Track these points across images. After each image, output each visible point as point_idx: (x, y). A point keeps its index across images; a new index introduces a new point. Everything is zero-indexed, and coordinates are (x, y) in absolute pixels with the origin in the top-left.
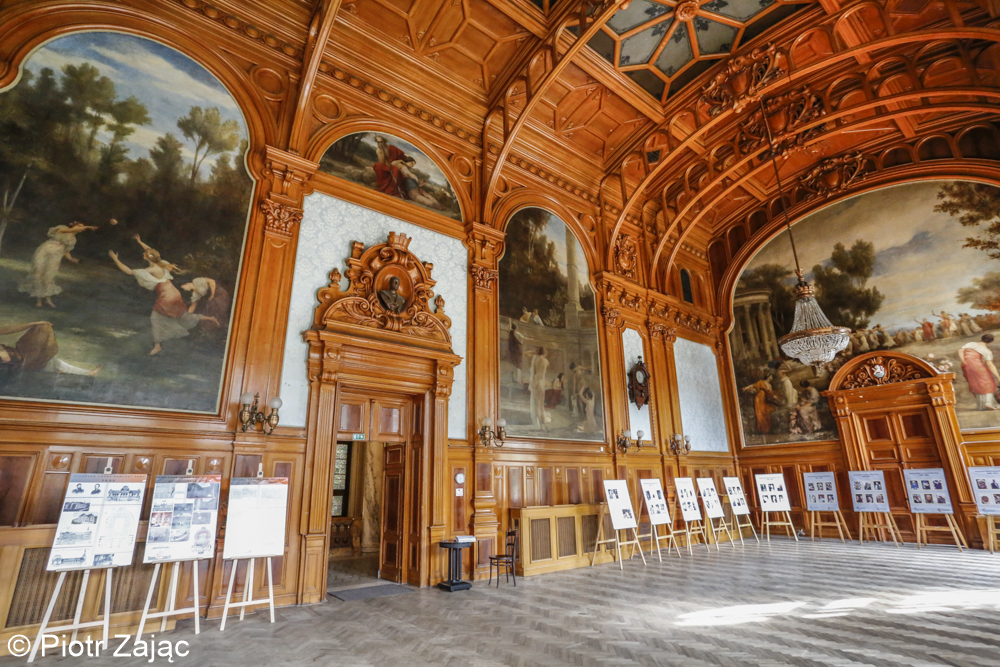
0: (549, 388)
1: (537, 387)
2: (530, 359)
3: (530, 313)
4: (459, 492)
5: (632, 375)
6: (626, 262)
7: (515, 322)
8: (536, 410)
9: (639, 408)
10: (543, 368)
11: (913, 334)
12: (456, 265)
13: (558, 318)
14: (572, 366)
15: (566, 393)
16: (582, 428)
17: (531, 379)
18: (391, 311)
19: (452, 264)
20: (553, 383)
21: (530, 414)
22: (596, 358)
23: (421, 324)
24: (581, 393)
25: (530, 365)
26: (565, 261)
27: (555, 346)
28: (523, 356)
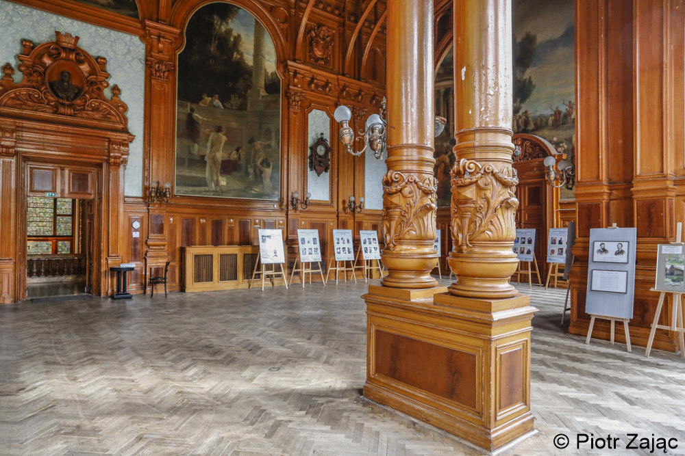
0: (226, 158)
1: (214, 159)
2: (208, 136)
3: (210, 99)
4: (136, 235)
5: (313, 148)
6: (320, 51)
7: (194, 106)
8: (212, 176)
9: (319, 174)
10: (221, 142)
11: (547, 120)
12: (134, 58)
13: (239, 101)
14: (251, 141)
15: (242, 163)
16: (257, 190)
17: (208, 151)
18: (63, 100)
19: (129, 58)
20: (230, 154)
21: (205, 178)
22: (277, 134)
23: (96, 109)
24: (259, 162)
25: (207, 140)
26: (252, 51)
27: (234, 125)
28: (201, 134)
